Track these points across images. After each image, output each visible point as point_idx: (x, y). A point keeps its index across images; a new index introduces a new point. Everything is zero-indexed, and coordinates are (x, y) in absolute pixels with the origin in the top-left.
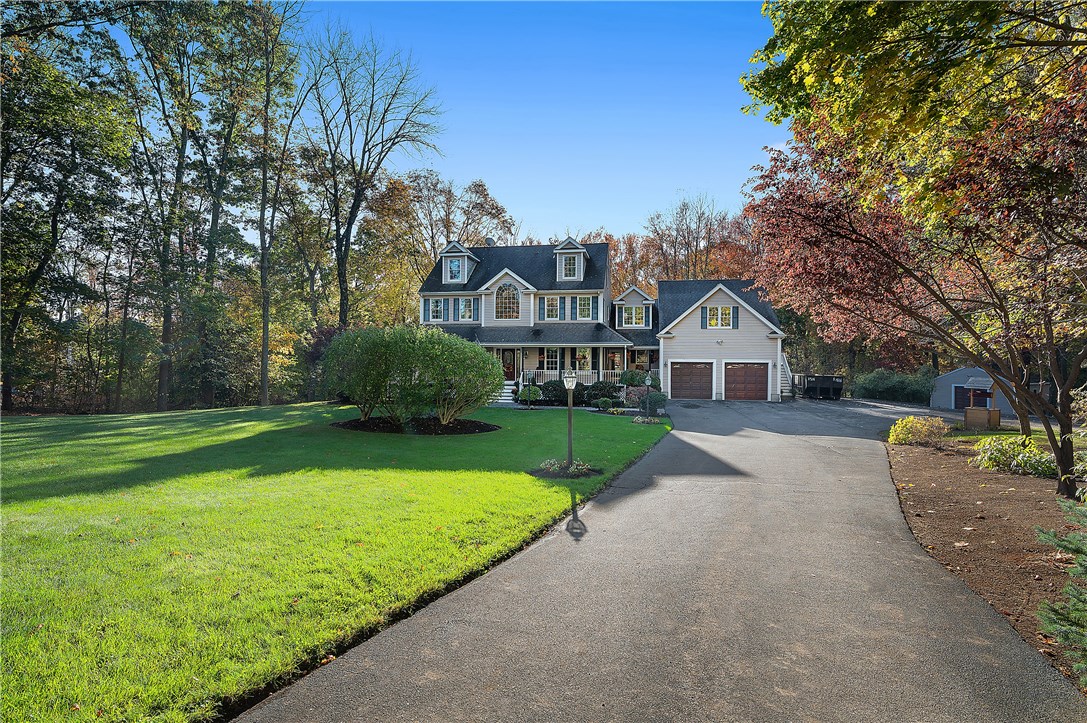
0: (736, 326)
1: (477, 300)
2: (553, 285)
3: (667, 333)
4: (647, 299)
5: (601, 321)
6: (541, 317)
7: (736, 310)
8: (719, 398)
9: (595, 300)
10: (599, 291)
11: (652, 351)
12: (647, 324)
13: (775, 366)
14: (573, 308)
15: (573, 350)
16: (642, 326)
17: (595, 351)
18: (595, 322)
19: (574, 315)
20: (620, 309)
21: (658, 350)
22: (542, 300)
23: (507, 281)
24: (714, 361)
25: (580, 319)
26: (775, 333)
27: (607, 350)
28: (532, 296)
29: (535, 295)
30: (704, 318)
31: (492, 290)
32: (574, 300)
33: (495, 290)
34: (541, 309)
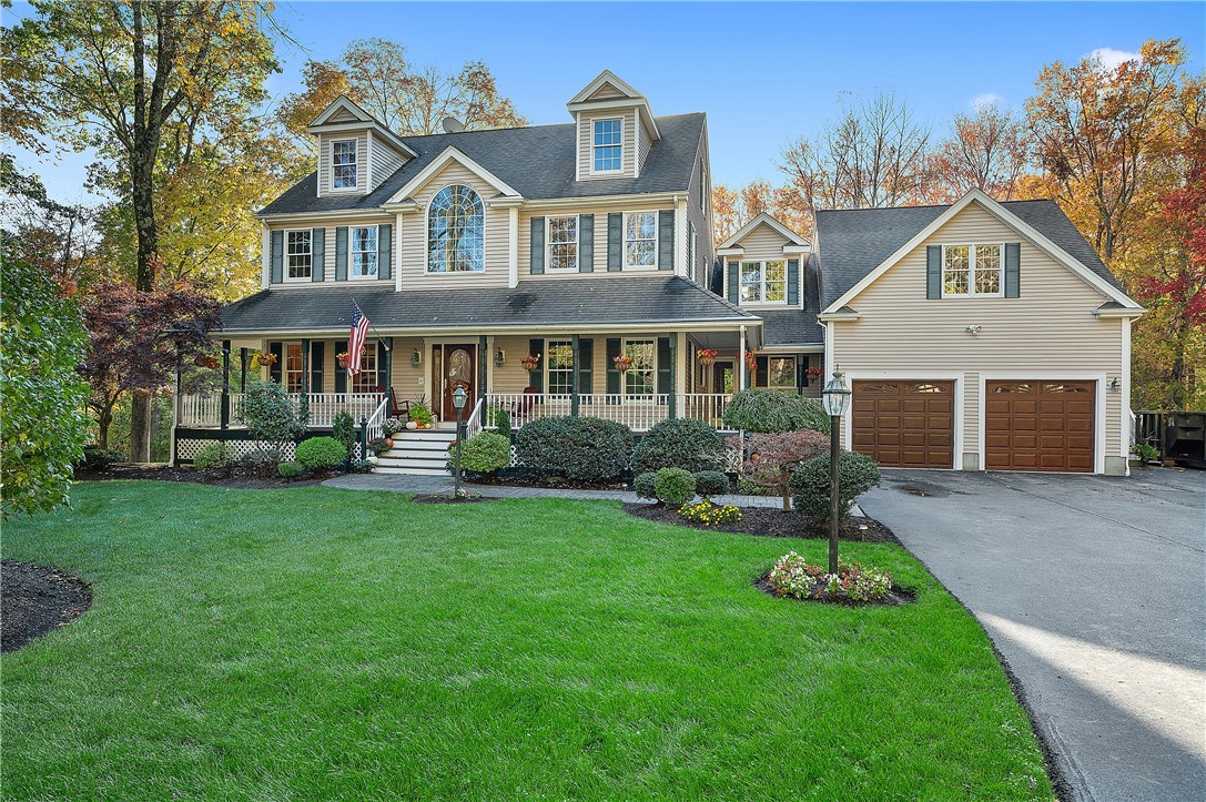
0: (1014, 290)
1: (387, 230)
2: (565, 185)
3: (843, 309)
4: (793, 243)
5: (681, 270)
6: (536, 264)
7: (1014, 251)
8: (970, 465)
9: (667, 219)
10: (676, 196)
11: (806, 357)
12: (793, 298)
13: (1114, 386)
14: (614, 241)
15: (613, 345)
16: (780, 304)
17: (665, 346)
18: (667, 273)
19: (614, 259)
20: (733, 266)
21: (821, 356)
22: (537, 223)
23: (455, 177)
24: (960, 377)
25: (630, 269)
26: (1116, 304)
27: (694, 341)
28: (513, 215)
29: (521, 213)
30: (933, 274)
31: (420, 201)
32: (614, 221)
33: (426, 202)
34: (537, 244)
